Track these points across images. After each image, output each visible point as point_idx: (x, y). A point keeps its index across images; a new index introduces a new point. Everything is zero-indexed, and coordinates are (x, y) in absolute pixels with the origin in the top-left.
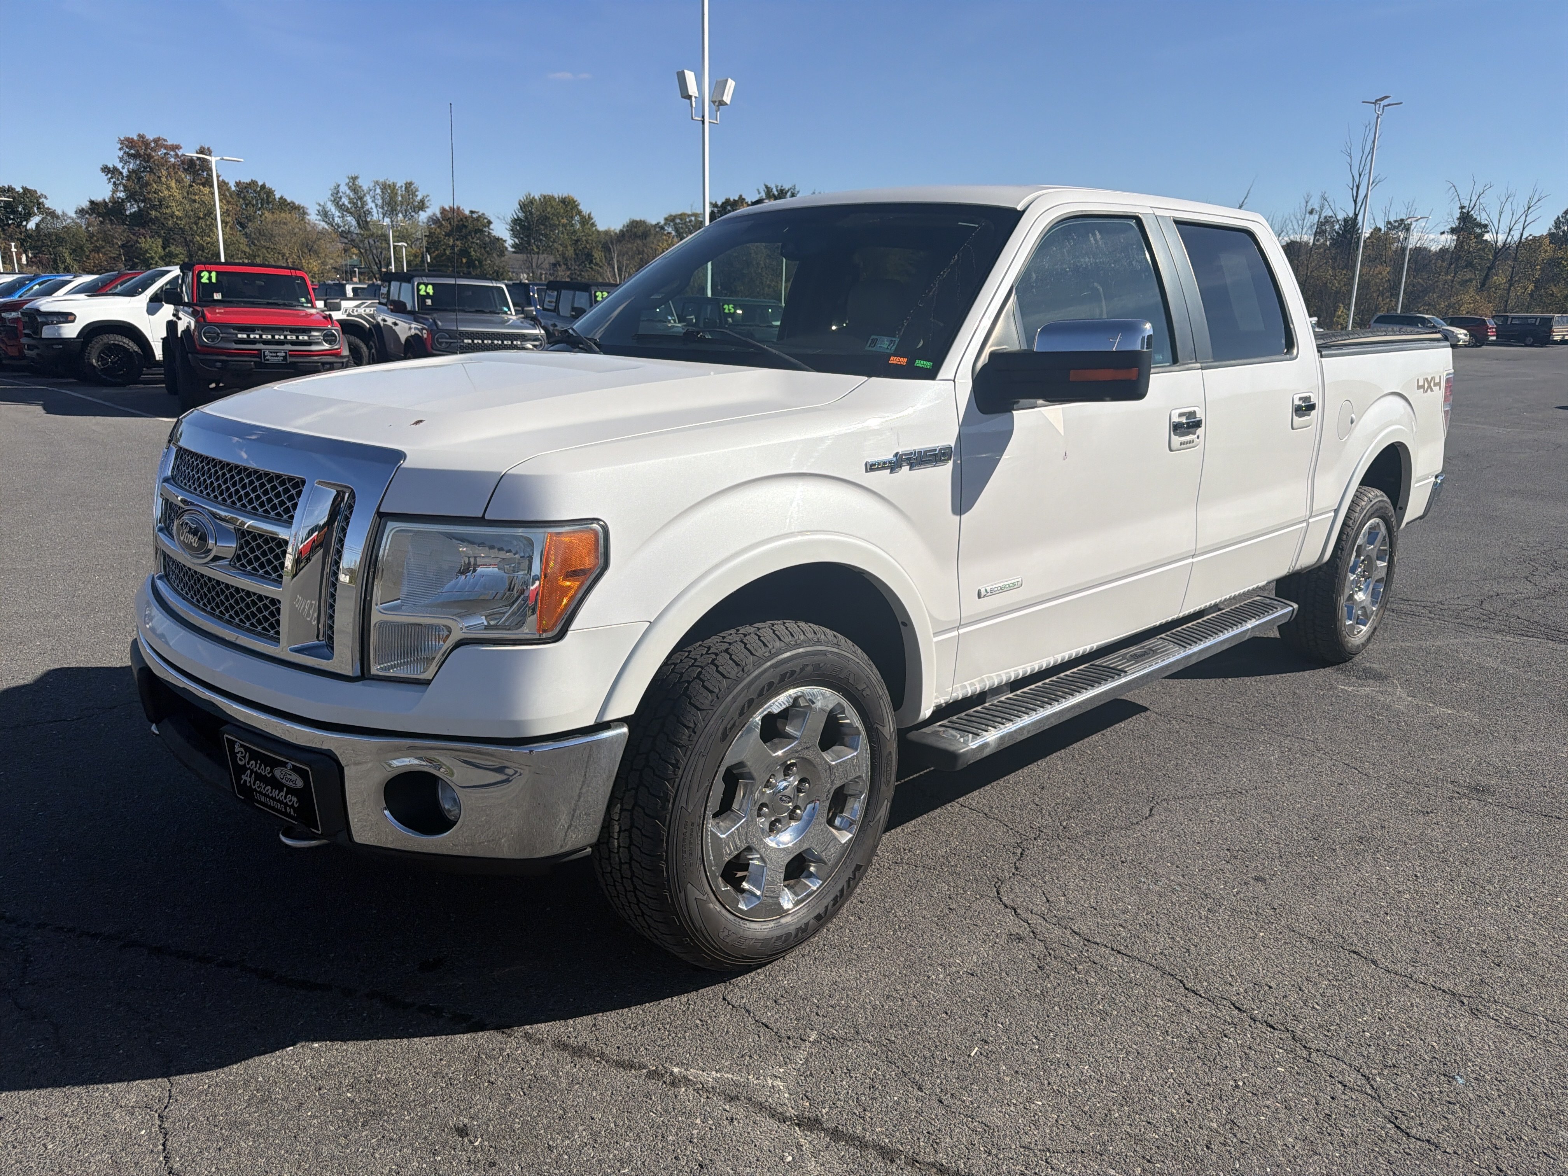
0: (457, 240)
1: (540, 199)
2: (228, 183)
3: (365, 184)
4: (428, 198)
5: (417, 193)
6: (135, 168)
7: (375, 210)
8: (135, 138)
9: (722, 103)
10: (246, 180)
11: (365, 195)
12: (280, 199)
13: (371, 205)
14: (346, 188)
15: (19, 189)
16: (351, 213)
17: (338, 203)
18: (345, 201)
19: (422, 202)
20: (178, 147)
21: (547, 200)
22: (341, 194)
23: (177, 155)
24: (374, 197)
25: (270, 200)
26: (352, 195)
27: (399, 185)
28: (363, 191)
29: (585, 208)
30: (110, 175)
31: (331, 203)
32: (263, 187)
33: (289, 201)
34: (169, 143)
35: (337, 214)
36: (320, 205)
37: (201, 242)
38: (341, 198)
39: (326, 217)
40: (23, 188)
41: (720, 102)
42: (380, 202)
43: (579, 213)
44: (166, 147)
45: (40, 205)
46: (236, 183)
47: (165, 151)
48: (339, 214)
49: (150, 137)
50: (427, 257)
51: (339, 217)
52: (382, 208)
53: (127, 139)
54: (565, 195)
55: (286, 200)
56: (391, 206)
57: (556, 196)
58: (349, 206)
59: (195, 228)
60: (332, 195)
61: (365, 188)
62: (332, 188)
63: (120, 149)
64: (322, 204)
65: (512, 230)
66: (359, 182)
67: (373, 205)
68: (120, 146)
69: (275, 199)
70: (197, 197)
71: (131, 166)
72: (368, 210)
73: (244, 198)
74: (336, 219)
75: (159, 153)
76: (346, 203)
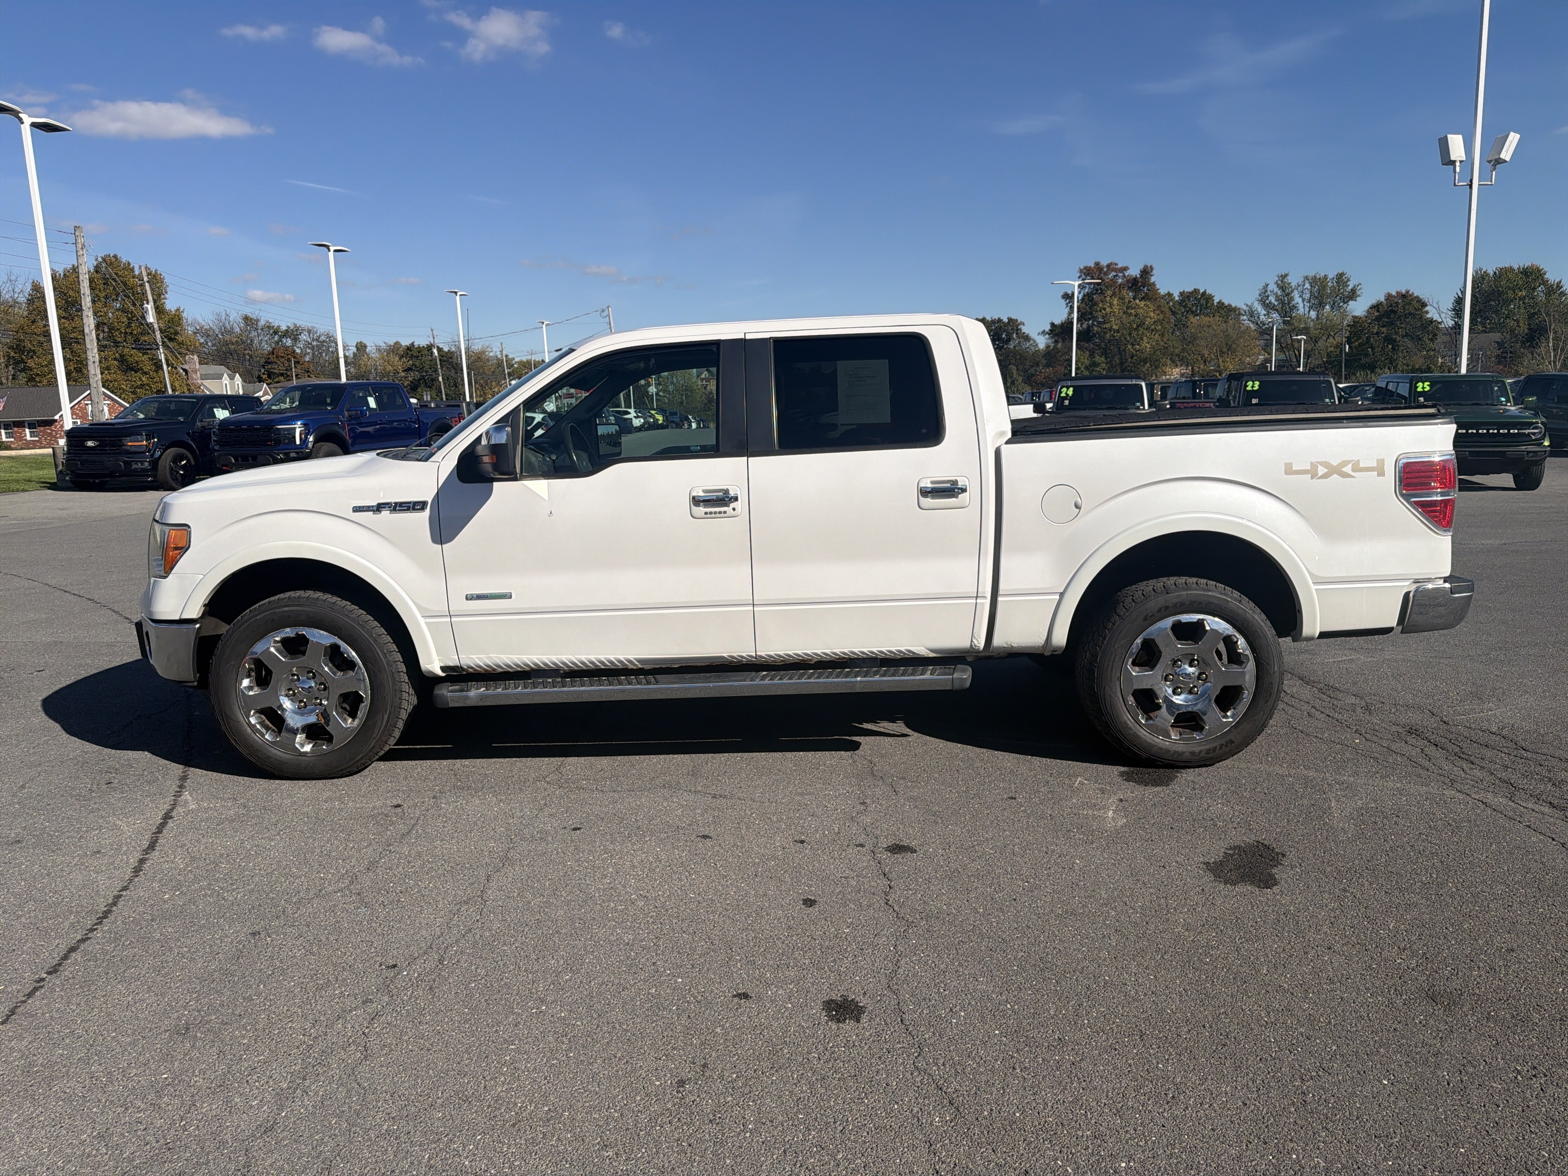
0: (1383, 326)
1: (1495, 273)
2: (1172, 294)
3: (1294, 280)
4: (1359, 287)
5: (1348, 283)
6: (1090, 291)
7: (1301, 305)
8: (1093, 266)
9: (1499, 161)
10: (1190, 289)
11: (1292, 291)
12: (1218, 303)
13: (1297, 300)
14: (1275, 286)
15: (1006, 320)
16: (1277, 310)
17: (1264, 302)
18: (1272, 299)
19: (1353, 291)
20: (1126, 269)
21: (1503, 273)
22: (1269, 293)
23: (1124, 276)
24: (1302, 292)
25: (1209, 305)
26: (1279, 293)
27: (1330, 277)
28: (1291, 287)
29: (1552, 277)
30: (1068, 301)
31: (1257, 302)
32: (1204, 293)
33: (1226, 304)
34: (1120, 266)
35: (1264, 312)
36: (1247, 305)
37: (1132, 350)
38: (1268, 296)
39: (1252, 316)
40: (1008, 318)
41: (1496, 160)
42: (1307, 296)
43: (1545, 282)
44: (1115, 270)
45: (1018, 331)
46: (1180, 293)
47: (1115, 274)
48: (1265, 312)
49: (1104, 263)
50: (1345, 348)
51: (1265, 315)
52: (1309, 301)
53: (1085, 268)
54: (1528, 264)
55: (1223, 304)
56: (1318, 299)
57: (1516, 267)
58: (1276, 303)
59: (1128, 338)
60: (1260, 295)
61: (1293, 284)
62: (1261, 288)
63: (1079, 277)
64: (1249, 304)
65: (1454, 310)
66: (1289, 279)
67: (1300, 300)
68: (1079, 275)
69: (1213, 304)
70: (1133, 311)
71: (1087, 290)
72: (1293, 306)
73: (1185, 307)
74: (1262, 317)
75: (1110, 276)
76: (1273, 301)
